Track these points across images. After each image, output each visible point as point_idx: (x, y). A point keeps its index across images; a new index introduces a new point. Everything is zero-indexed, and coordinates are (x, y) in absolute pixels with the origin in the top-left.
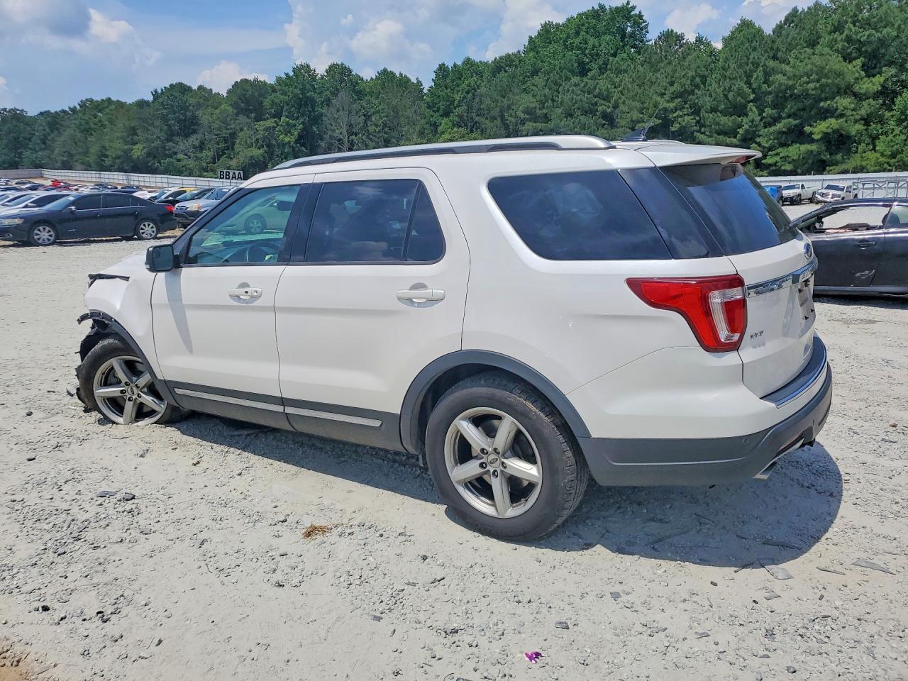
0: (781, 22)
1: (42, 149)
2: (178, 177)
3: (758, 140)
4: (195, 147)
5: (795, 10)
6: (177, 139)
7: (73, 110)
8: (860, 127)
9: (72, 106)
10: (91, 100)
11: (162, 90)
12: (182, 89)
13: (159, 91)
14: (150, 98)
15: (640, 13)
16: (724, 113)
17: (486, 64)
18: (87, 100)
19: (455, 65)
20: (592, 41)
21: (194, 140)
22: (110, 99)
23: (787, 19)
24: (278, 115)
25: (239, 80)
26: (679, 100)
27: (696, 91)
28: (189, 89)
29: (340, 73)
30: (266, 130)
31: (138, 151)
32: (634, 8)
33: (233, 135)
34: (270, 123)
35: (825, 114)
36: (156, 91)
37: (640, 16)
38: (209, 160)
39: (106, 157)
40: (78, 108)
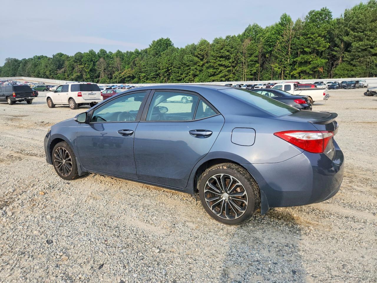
1: (22, 71)
4: (63, 72)
6: (58, 70)
7: (32, 59)
8: (198, 73)
9: (31, 58)
10: (36, 56)
12: (61, 55)
13: (55, 55)
14: (52, 57)
16: (177, 68)
18: (35, 56)
19: (131, 52)
20: (159, 47)
21: (63, 70)
22: (43, 55)
24: (85, 64)
26: (171, 65)
28: (63, 55)
29: (103, 52)
30: (81, 68)
31: (48, 73)
32: (169, 39)
33: (73, 69)
34: (82, 66)
36: (54, 55)
37: (171, 41)
38: (67, 76)
39: (40, 74)
40: (33, 58)
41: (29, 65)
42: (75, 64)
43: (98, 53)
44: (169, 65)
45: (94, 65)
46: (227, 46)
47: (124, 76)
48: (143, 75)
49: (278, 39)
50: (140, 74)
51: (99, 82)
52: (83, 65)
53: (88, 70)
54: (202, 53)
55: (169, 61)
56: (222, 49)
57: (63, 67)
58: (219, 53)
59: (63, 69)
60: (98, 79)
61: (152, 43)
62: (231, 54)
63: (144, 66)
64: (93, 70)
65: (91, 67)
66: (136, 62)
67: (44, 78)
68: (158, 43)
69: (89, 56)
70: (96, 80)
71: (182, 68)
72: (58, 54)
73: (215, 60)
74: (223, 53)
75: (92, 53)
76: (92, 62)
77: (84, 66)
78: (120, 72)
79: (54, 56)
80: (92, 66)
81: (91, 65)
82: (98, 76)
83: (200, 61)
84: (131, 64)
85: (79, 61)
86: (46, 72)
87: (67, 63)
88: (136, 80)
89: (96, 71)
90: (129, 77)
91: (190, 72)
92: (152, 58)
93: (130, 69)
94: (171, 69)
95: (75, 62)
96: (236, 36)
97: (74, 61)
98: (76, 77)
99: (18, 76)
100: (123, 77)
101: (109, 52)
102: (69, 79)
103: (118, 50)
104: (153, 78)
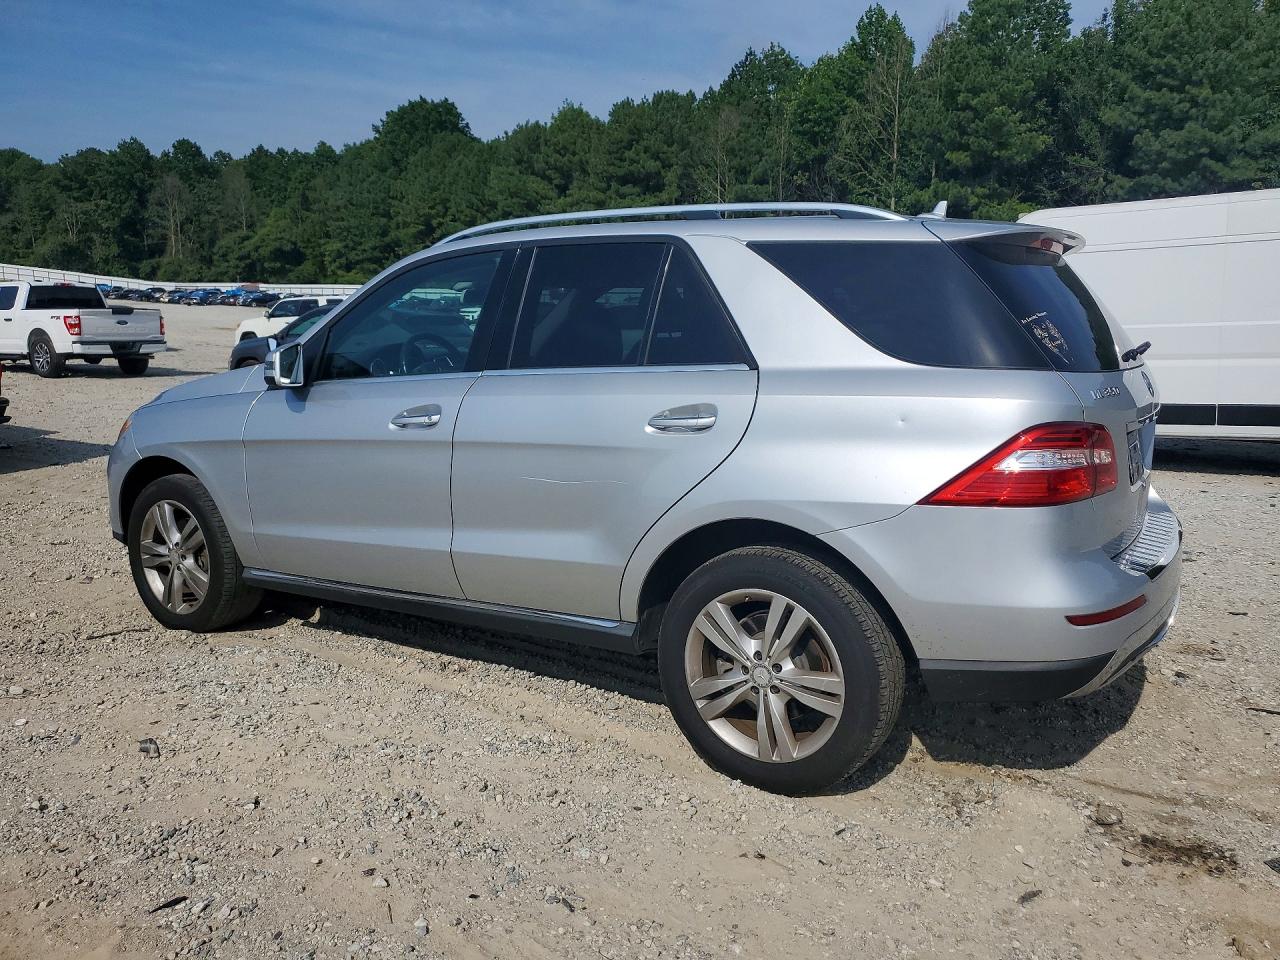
42: (61, 197)
43: (166, 154)
44: (430, 208)
45: (142, 202)
46: (650, 131)
47: (257, 249)
48: (335, 245)
49: (844, 110)
50: (322, 241)
51: (160, 273)
52: (93, 202)
53: (116, 222)
54: (562, 161)
55: (434, 189)
56: (629, 147)
57: (7, 206)
58: (616, 162)
59: (10, 217)
60: (153, 261)
61: (384, 118)
62: (667, 166)
64: (132, 226)
65: (125, 212)
66: (311, 195)
68: (402, 119)
69: (122, 163)
70: (145, 266)
73: (604, 191)
74: (633, 161)
75: (134, 152)
77: (97, 205)
78: (244, 232)
80: (130, 207)
81: (128, 204)
82: (158, 250)
83: (553, 194)
84: (293, 201)
85: (78, 185)
87: (23, 193)
88: (308, 267)
89: (149, 229)
90: (279, 254)
92: (373, 178)
93: (282, 223)
94: (440, 224)
95: (61, 189)
96: (699, 96)
97: (57, 183)
98: (59, 250)
100: (254, 255)
101: (216, 154)
102: (32, 257)
104: (371, 260)
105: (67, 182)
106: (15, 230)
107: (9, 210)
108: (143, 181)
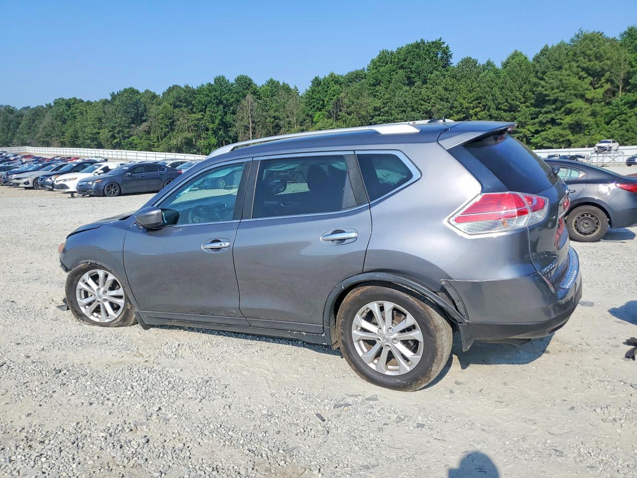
0: (537, 54)
1: (26, 134)
2: (134, 151)
3: (527, 127)
4: (144, 131)
5: (546, 46)
6: (133, 125)
7: (50, 106)
8: (590, 119)
9: (48, 103)
10: (62, 99)
11: (118, 92)
12: (134, 92)
13: (116, 93)
14: (109, 98)
15: (448, 46)
16: (505, 111)
17: (342, 76)
18: (59, 99)
20: (416, 63)
21: (144, 126)
22: (75, 98)
23: (541, 52)
24: (203, 110)
25: (171, 86)
27: (487, 96)
28: (138, 92)
29: (245, 82)
30: (195, 120)
31: (105, 134)
33: (172, 124)
35: (569, 112)
36: (113, 93)
38: (155, 140)
39: (78, 138)
40: (53, 104)
41: (47, 120)
42: (177, 111)
44: (469, 103)
45: (225, 112)
52: (200, 113)
54: (597, 65)
57: (144, 118)
59: (146, 124)
63: (376, 109)
65: (217, 117)
67: (89, 146)
69: (215, 90)
71: (524, 108)
72: (125, 90)
75: (222, 84)
76: (221, 107)
77: (202, 115)
79: (113, 95)
80: (220, 115)
81: (220, 113)
84: (330, 107)
85: (185, 104)
86: (99, 133)
87: (153, 110)
89: (230, 127)
91: (561, 119)
95: (175, 107)
99: (17, 145)
103: (271, 80)
105: (178, 103)
106: (148, 132)
107: (145, 121)
108: (227, 100)
